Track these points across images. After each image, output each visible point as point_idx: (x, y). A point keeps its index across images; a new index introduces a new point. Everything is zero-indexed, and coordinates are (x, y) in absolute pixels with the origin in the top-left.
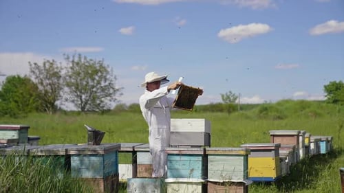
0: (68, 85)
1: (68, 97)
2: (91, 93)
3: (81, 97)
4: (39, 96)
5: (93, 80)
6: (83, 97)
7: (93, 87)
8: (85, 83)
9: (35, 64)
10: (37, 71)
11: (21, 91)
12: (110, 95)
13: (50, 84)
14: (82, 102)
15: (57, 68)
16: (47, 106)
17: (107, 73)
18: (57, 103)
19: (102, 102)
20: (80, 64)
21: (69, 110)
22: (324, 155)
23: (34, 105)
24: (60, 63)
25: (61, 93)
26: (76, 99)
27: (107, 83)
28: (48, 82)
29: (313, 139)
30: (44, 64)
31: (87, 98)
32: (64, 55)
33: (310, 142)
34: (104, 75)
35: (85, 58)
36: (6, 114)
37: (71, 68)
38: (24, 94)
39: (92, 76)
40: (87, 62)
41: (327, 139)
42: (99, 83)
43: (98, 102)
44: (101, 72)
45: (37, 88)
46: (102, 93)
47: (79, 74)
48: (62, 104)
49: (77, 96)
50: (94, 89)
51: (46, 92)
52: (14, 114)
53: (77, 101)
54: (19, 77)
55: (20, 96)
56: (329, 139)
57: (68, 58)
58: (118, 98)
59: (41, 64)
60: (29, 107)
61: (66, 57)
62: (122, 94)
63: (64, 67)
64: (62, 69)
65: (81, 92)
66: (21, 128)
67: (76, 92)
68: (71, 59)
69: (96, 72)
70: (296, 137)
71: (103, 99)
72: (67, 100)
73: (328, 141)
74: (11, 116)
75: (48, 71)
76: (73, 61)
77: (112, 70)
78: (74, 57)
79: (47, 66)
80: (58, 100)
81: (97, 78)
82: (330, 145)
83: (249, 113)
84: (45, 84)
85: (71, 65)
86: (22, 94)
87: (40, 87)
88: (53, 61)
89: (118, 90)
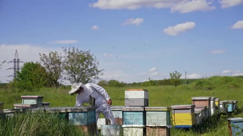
0: (66, 68)
1: (66, 76)
2: (82, 74)
3: (75, 76)
4: (46, 76)
5: (83, 64)
6: (76, 76)
7: (83, 69)
8: (77, 67)
9: (44, 55)
10: (45, 60)
11: (34, 73)
12: (94, 74)
13: (54, 68)
14: (75, 80)
15: (58, 57)
16: (52, 82)
17: (92, 59)
18: (59, 81)
19: (89, 79)
20: (74, 54)
21: (67, 85)
22: (231, 112)
23: (44, 82)
24: (61, 54)
25: (61, 74)
26: (71, 78)
27: (92, 67)
28: (52, 66)
29: (221, 102)
30: (50, 55)
31: (79, 77)
32: (63, 48)
33: (219, 105)
34: (90, 61)
35: (77, 50)
36: (25, 88)
37: (68, 57)
38: (37, 75)
39: (82, 62)
40: (79, 52)
41: (233, 102)
42: (87, 66)
43: (87, 80)
44: (88, 59)
45: (45, 70)
46: (89, 74)
47: (73, 61)
48: (62, 81)
49: (72, 76)
50: (84, 71)
51: (51, 73)
52: (31, 89)
53: (72, 79)
54: (33, 63)
55: (34, 76)
56: (235, 102)
57: (66, 50)
58: (100, 77)
59: (47, 55)
60: (40, 83)
61: (64, 49)
62: (102, 74)
63: (63, 56)
64: (61, 57)
65: (75, 73)
66: (38, 98)
67: (71, 73)
68: (68, 51)
69: (85, 59)
70: (208, 101)
71: (90, 77)
72: (65, 78)
73: (233, 104)
74: (28, 90)
75: (52, 59)
76: (69, 52)
77: (95, 58)
78: (69, 49)
79: (52, 56)
80: (59, 78)
81: (85, 63)
82: (236, 106)
83: (189, 86)
84: (50, 68)
85: (68, 55)
86: (35, 75)
87: (47, 70)
88: (56, 52)
89: (100, 71)
